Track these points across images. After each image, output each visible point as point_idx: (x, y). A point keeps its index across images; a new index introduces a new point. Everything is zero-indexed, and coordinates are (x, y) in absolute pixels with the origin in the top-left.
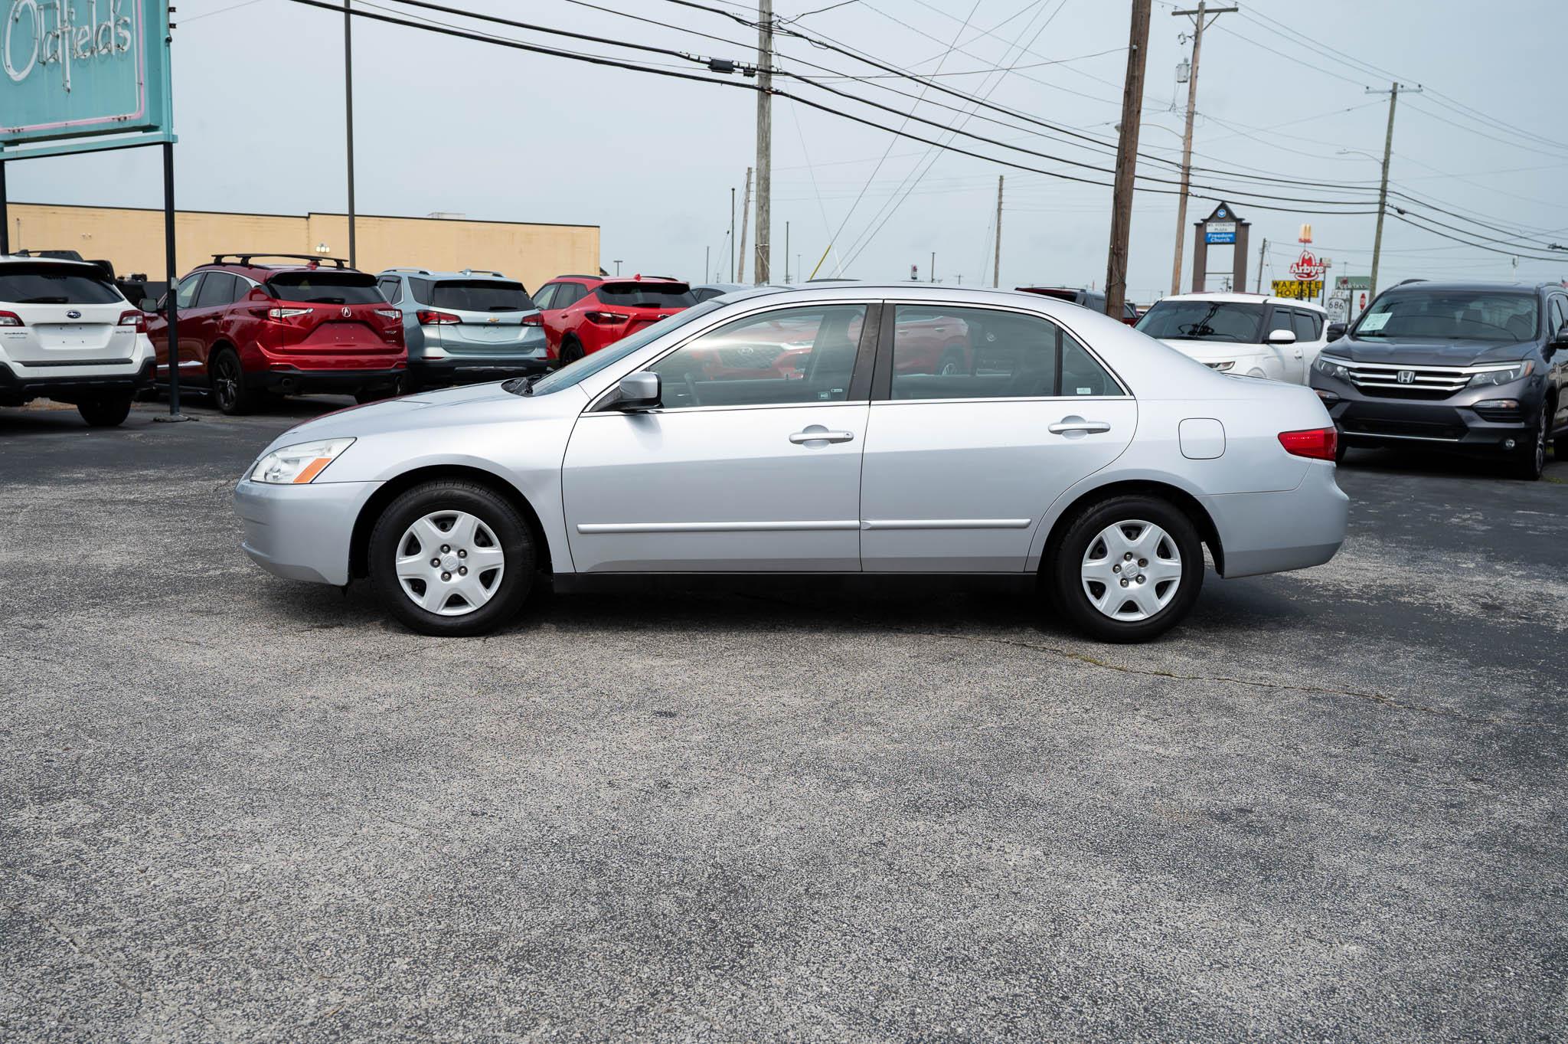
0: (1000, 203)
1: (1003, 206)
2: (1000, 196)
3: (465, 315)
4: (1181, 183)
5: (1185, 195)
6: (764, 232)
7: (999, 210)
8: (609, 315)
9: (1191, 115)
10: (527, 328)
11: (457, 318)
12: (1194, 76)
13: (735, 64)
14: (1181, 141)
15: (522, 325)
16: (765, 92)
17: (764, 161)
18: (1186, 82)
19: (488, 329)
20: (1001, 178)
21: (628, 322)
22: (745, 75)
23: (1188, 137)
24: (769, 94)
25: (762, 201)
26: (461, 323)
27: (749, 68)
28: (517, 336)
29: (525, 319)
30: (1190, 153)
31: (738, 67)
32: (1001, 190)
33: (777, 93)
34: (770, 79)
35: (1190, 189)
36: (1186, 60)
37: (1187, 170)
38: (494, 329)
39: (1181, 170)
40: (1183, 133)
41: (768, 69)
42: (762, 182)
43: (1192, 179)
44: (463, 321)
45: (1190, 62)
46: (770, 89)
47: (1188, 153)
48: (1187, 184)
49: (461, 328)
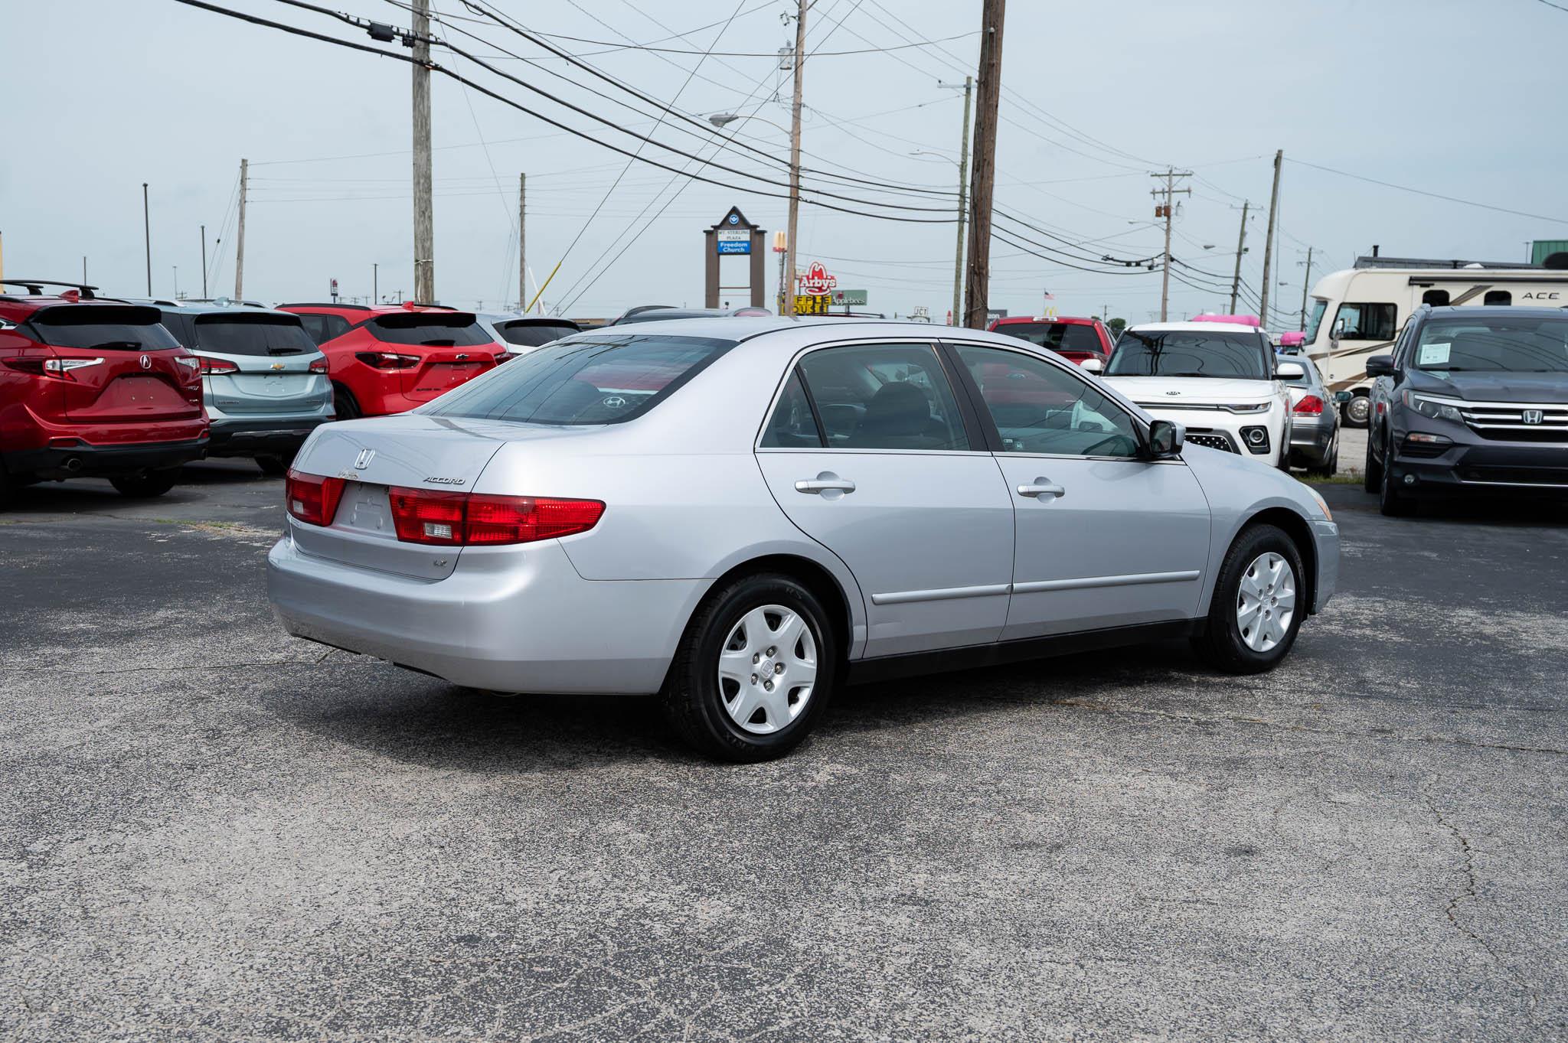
0: (523, 207)
1: (527, 210)
2: (523, 198)
3: (243, 361)
4: (791, 186)
5: (795, 199)
6: (427, 244)
7: (522, 214)
8: (394, 357)
9: (798, 107)
10: (315, 377)
11: (233, 365)
12: (799, 63)
13: (395, 30)
14: (788, 137)
15: (310, 372)
16: (423, 66)
17: (424, 154)
18: (790, 69)
19: (270, 379)
20: (523, 176)
21: (420, 365)
22: (404, 45)
23: (796, 133)
24: (428, 69)
25: (423, 205)
26: (239, 372)
27: (408, 36)
28: (305, 388)
29: (313, 364)
30: (799, 151)
31: (398, 34)
32: (523, 190)
33: (437, 68)
34: (428, 51)
35: (801, 193)
36: (789, 44)
37: (795, 169)
38: (276, 379)
39: (789, 169)
40: (790, 129)
41: (426, 38)
42: (422, 181)
43: (802, 182)
44: (242, 369)
45: (793, 46)
46: (428, 63)
47: (796, 151)
48: (796, 187)
49: (237, 379)
